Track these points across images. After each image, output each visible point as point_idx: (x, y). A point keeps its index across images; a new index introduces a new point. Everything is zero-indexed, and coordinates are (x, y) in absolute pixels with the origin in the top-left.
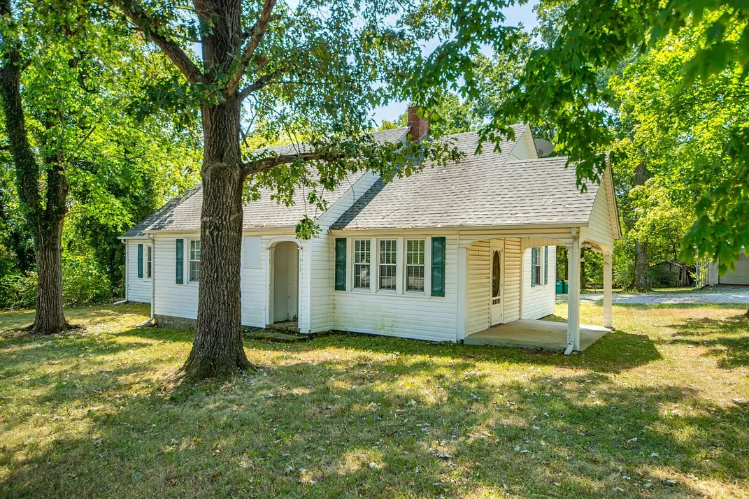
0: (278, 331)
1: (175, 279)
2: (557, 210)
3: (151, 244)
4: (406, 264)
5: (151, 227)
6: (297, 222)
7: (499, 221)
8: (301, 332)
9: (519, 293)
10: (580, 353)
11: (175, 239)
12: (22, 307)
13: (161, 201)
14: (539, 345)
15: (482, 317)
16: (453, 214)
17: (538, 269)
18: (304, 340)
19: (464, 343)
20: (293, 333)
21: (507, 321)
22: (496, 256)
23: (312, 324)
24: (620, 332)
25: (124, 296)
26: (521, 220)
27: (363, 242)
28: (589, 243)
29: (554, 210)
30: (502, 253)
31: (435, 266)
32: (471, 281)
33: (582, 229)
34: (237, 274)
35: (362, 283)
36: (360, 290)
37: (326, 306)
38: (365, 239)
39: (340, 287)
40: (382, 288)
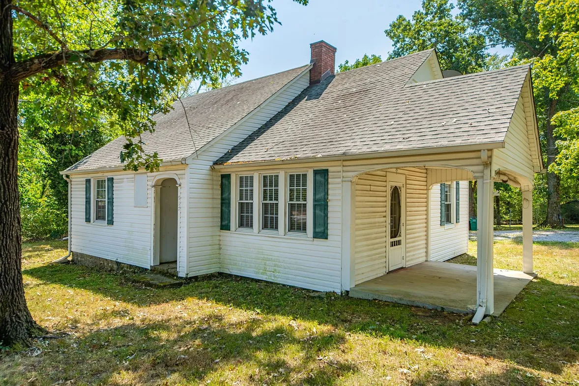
0: (161, 273)
1: (85, 218)
2: (462, 130)
4: (288, 202)
7: (387, 147)
8: (180, 275)
9: (425, 233)
10: (494, 318)
11: (84, 179)
14: (439, 304)
15: (377, 262)
16: (337, 143)
17: (448, 207)
18: (182, 285)
19: (350, 295)
20: (173, 277)
21: (409, 264)
22: (396, 193)
23: (189, 267)
24: (544, 282)
26: (415, 143)
27: (246, 177)
28: (504, 174)
29: (457, 130)
30: (403, 189)
31: (317, 203)
32: (358, 221)
33: (496, 152)
35: (245, 222)
36: (244, 230)
37: (210, 248)
38: (248, 174)
39: (225, 226)
40: (265, 226)
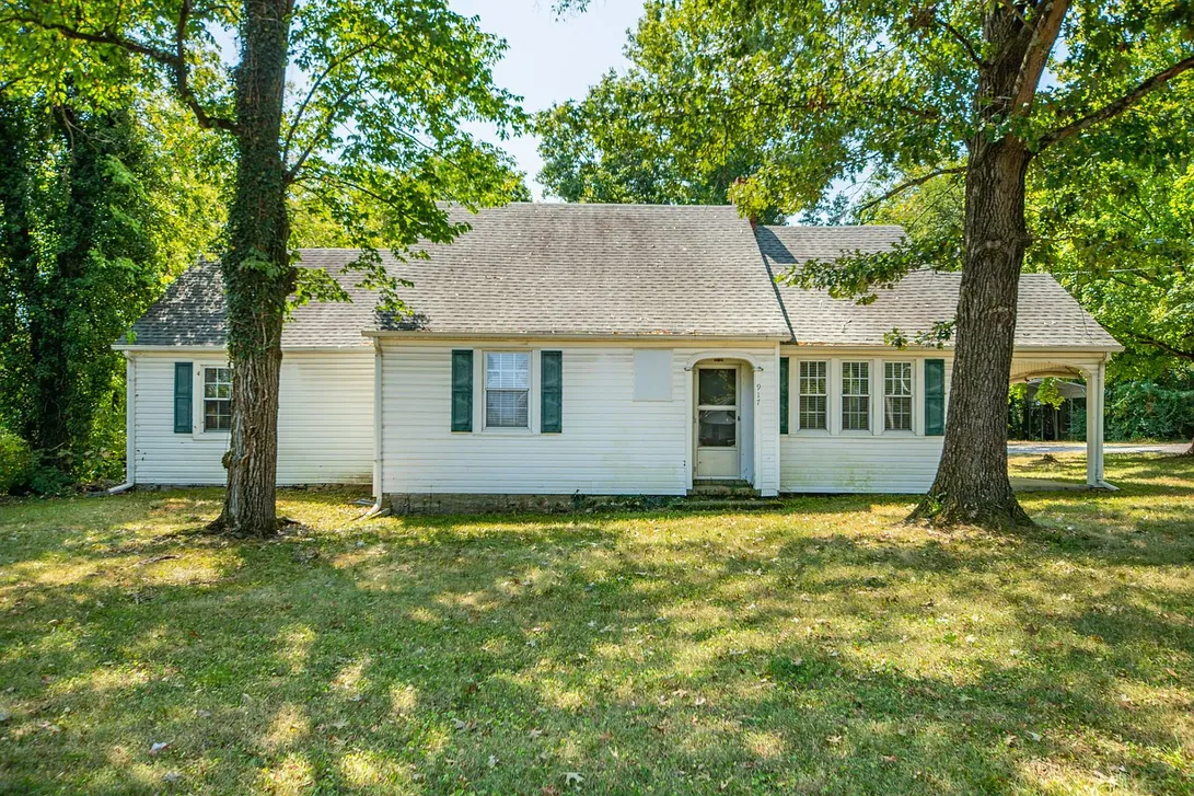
1: (449, 423)
4: (885, 395)
8: (763, 495)
27: (813, 364)
31: (930, 397)
36: (810, 432)
38: (818, 360)
39: (781, 428)
40: (845, 427)
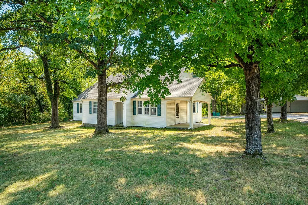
0: (118, 126)
1: (89, 113)
3: (82, 103)
4: (151, 107)
5: (82, 98)
6: (121, 97)
7: (173, 96)
8: (124, 126)
11: (89, 101)
12: (42, 122)
13: (83, 89)
15: (172, 121)
18: (125, 128)
19: (166, 128)
20: (122, 127)
21: (182, 123)
22: (177, 105)
23: (127, 124)
25: (73, 119)
29: (186, 93)
30: (179, 104)
31: (158, 108)
32: (168, 112)
34: (106, 111)
35: (140, 113)
36: (140, 115)
37: (131, 119)
38: (141, 101)
39: (134, 114)
40: (145, 114)
